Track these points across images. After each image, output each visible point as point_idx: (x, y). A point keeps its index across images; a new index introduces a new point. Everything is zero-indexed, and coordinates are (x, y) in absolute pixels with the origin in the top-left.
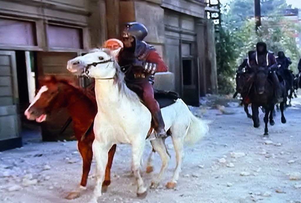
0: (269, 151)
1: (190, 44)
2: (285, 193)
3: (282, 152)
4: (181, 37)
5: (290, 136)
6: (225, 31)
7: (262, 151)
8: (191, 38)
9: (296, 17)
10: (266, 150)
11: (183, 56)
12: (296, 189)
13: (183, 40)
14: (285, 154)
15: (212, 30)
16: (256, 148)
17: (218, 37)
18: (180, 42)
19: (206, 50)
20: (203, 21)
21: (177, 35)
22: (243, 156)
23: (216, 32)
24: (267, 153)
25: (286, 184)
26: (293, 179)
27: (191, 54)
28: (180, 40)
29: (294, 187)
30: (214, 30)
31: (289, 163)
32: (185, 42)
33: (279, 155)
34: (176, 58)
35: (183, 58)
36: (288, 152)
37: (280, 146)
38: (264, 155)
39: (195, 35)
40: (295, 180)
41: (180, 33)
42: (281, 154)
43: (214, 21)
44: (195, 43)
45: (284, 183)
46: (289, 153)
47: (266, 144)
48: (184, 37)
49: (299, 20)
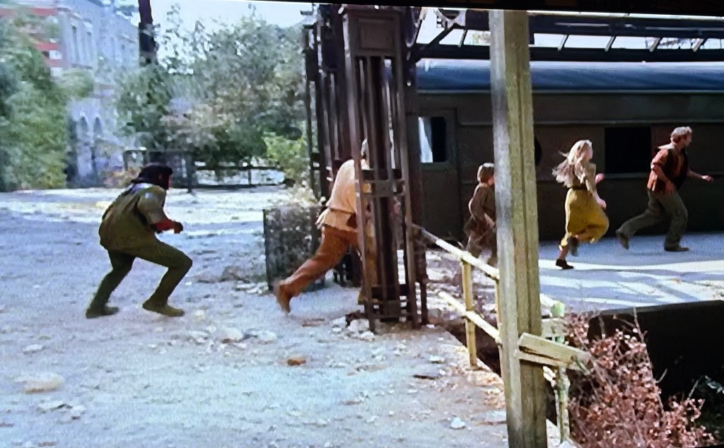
2: (10, 426)
3: (7, 328)
5: (30, 287)
12: (44, 412)
14: (12, 331)
25: (14, 403)
26: (34, 391)
29: (39, 409)
31: (26, 353)
36: (25, 325)
40: (41, 391)
45: (7, 403)
46: (26, 328)
49: (60, 9)
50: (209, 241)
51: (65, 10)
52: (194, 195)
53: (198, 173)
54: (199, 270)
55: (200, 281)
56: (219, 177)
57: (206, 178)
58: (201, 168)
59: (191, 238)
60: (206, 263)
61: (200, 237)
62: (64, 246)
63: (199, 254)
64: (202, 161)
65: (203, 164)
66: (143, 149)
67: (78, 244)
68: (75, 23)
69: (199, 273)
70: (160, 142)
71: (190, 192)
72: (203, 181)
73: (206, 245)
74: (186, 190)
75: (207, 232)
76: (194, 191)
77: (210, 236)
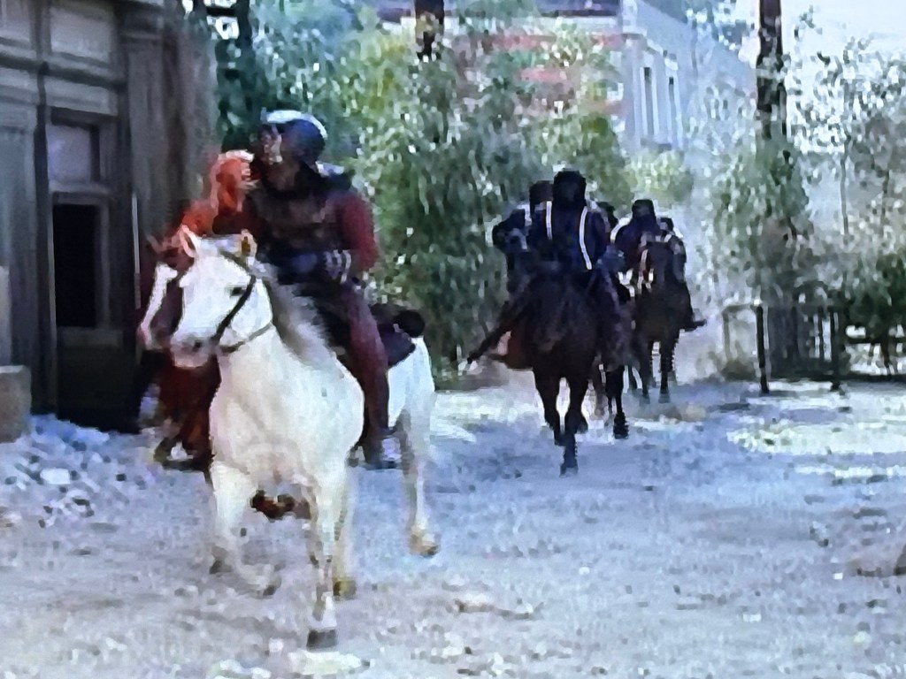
0: (477, 641)
1: (93, 126)
3: (540, 649)
4: (42, 94)
5: (575, 572)
6: (272, 77)
7: (446, 644)
8: (99, 101)
9: (611, 21)
10: (465, 635)
11: (54, 186)
13: (55, 109)
14: (550, 653)
15: (206, 63)
16: (414, 629)
17: (236, 101)
18: (41, 118)
19: (177, 159)
20: (160, 22)
21: (24, 83)
22: (352, 671)
23: (228, 75)
24: (468, 651)
27: (96, 177)
28: (41, 109)
30: (214, 68)
32: (64, 118)
33: (524, 658)
34: (18, 192)
35: (56, 194)
36: (568, 645)
37: (526, 616)
38: (453, 659)
39: (119, 88)
41: (42, 71)
42: (536, 657)
43: (219, 22)
44: (120, 124)
46: (569, 651)
47: (462, 608)
48: (59, 90)
49: (625, 36)
50: (870, 490)
51: (635, 36)
52: (842, 394)
53: (849, 350)
54: (854, 549)
55: (859, 572)
56: (887, 359)
57: (866, 360)
58: (855, 341)
59: (840, 482)
60: (868, 535)
61: (857, 480)
62: (626, 491)
63: (857, 516)
64: (858, 326)
65: (862, 332)
66: (757, 302)
67: (650, 489)
68: (649, 61)
69: (856, 556)
70: (784, 288)
71: (835, 388)
72: (861, 368)
73: (868, 498)
74: (828, 385)
75: (867, 472)
76: (844, 386)
77: (875, 479)
